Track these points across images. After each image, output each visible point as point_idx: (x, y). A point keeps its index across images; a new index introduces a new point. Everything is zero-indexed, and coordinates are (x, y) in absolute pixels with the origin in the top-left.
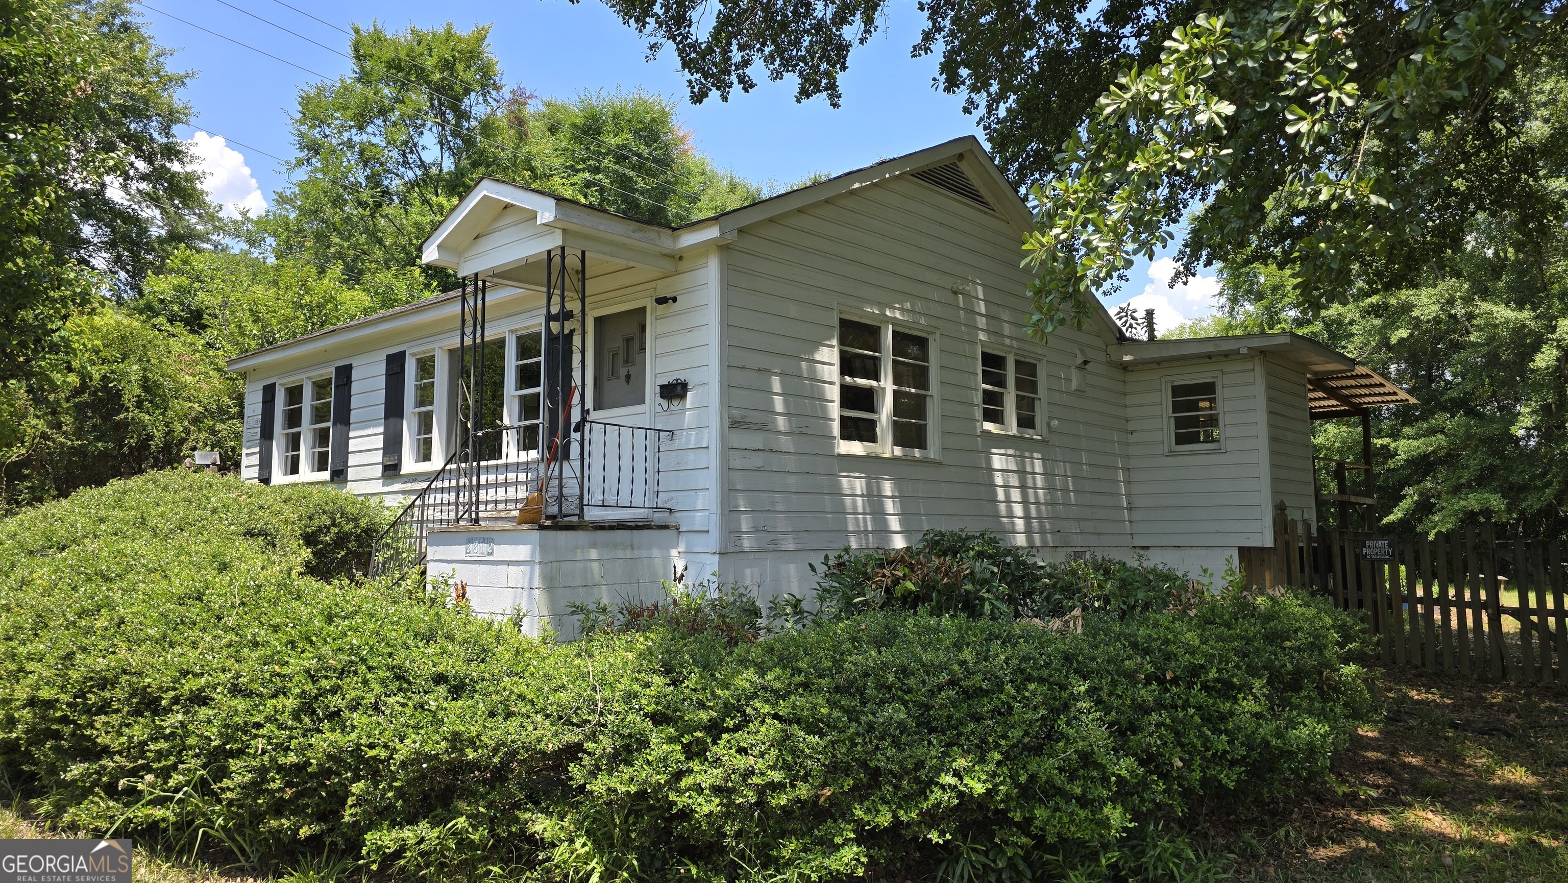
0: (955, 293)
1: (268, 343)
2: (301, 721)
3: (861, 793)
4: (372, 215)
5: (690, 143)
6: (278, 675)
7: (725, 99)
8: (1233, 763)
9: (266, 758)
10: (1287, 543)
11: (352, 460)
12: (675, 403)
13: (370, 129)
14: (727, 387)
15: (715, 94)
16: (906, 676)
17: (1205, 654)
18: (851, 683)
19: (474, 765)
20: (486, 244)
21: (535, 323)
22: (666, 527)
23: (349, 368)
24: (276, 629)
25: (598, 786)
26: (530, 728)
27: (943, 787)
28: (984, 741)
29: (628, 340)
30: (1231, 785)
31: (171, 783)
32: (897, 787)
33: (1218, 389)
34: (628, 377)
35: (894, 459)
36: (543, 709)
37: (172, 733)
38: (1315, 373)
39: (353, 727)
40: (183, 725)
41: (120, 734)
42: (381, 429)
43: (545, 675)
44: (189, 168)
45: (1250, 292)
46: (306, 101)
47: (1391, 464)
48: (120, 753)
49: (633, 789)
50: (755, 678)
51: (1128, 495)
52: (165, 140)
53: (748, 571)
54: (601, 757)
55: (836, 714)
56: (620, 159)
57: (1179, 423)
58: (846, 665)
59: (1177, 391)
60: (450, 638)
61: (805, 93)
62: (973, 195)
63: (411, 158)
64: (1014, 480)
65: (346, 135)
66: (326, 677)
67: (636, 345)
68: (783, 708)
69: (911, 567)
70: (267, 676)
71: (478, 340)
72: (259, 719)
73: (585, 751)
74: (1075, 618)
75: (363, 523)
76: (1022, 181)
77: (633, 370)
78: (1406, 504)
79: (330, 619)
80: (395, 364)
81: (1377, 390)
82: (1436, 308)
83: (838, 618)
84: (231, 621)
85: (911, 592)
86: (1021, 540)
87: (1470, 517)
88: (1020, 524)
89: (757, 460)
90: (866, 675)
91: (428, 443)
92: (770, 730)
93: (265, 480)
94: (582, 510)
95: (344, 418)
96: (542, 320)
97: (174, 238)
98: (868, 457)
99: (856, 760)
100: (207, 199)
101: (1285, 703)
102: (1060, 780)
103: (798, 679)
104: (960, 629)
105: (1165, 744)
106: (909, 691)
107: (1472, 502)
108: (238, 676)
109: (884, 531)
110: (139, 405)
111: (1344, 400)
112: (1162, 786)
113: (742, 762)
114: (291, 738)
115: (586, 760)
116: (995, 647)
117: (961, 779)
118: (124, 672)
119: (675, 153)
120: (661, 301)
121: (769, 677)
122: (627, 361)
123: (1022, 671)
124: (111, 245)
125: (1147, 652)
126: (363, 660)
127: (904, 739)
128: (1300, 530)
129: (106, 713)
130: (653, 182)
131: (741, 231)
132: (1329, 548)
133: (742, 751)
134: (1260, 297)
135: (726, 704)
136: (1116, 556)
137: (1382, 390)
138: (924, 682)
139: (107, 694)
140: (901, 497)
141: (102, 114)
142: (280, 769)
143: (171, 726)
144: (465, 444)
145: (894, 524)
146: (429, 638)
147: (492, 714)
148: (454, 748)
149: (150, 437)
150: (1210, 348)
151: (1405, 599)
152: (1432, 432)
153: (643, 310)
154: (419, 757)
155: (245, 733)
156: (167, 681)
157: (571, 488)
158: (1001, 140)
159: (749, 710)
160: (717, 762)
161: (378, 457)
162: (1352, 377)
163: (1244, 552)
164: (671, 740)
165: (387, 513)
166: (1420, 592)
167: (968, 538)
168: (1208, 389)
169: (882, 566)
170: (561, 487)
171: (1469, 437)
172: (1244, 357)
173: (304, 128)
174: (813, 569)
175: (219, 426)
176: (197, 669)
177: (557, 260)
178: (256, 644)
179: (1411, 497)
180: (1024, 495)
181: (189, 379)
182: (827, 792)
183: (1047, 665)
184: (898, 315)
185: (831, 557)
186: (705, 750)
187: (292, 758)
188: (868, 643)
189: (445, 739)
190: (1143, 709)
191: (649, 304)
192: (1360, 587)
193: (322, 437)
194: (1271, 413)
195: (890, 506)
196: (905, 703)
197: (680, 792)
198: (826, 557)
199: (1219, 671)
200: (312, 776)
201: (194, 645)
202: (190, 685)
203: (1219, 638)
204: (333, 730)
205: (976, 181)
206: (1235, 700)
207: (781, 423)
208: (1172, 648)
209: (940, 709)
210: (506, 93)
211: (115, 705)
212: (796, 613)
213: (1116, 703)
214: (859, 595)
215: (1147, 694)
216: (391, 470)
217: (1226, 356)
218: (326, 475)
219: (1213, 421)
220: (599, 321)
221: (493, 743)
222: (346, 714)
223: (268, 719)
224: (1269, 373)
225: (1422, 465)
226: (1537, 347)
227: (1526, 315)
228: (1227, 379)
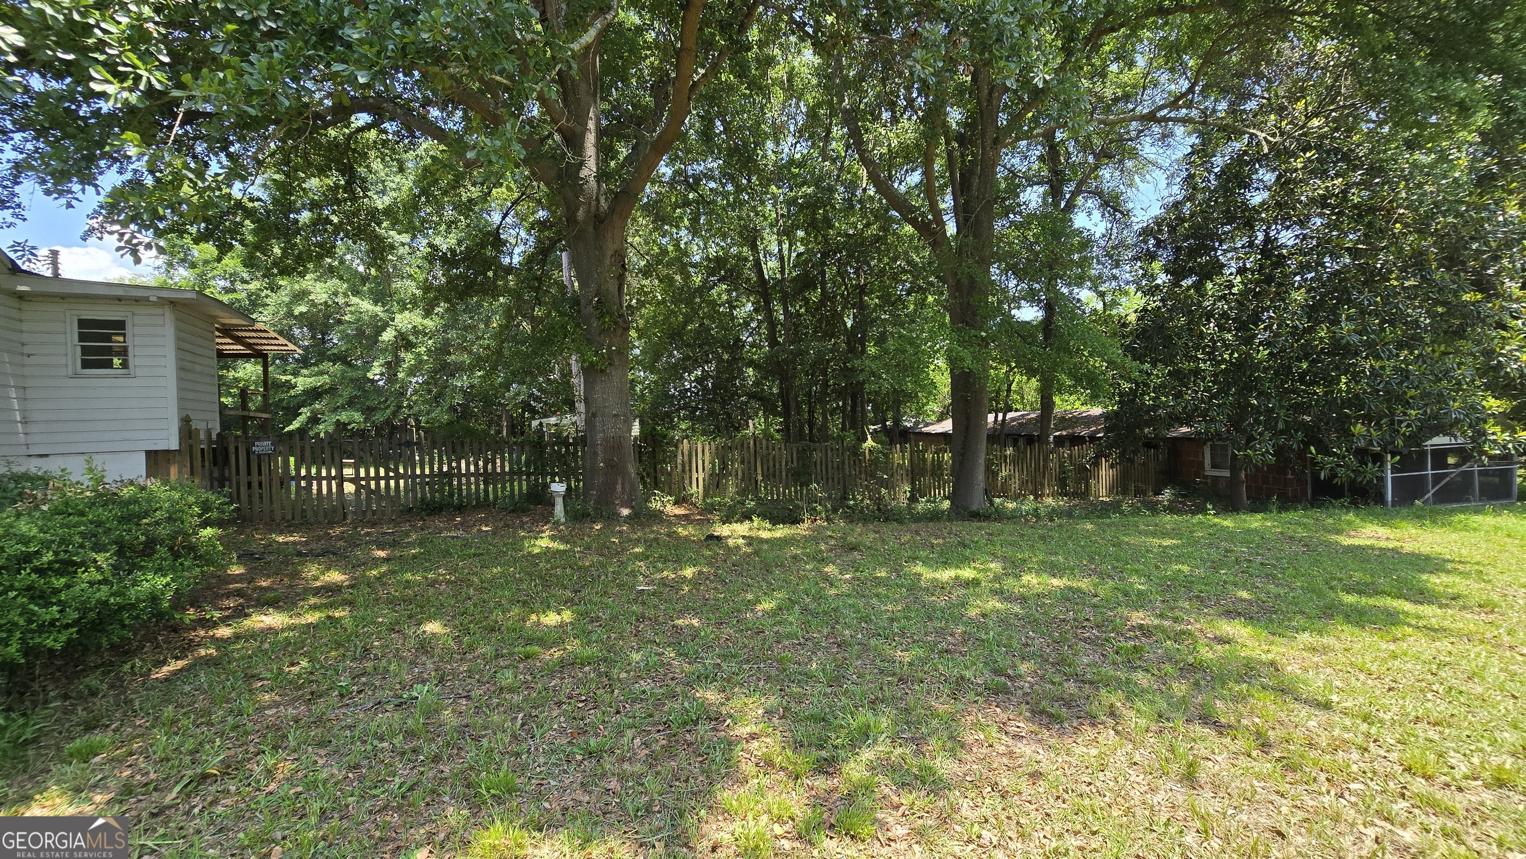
10: (191, 446)
33: (129, 326)
38: (223, 325)
45: (183, 261)
47: (292, 393)
51: (22, 411)
57: (86, 350)
59: (84, 323)
78: (301, 418)
81: (273, 342)
82: (325, 296)
87: (341, 426)
107: (344, 417)
111: (249, 346)
128: (202, 436)
132: (226, 449)
134: (193, 266)
137: (276, 342)
150: (120, 292)
151: (293, 478)
152: (321, 373)
162: (253, 331)
163: (152, 456)
166: (303, 472)
168: (120, 325)
171: (344, 378)
172: (154, 304)
179: (305, 414)
192: (249, 474)
194: (179, 349)
217: (137, 301)
219: (122, 352)
224: (178, 319)
225: (314, 394)
226: (383, 328)
227: (378, 309)
228: (137, 319)
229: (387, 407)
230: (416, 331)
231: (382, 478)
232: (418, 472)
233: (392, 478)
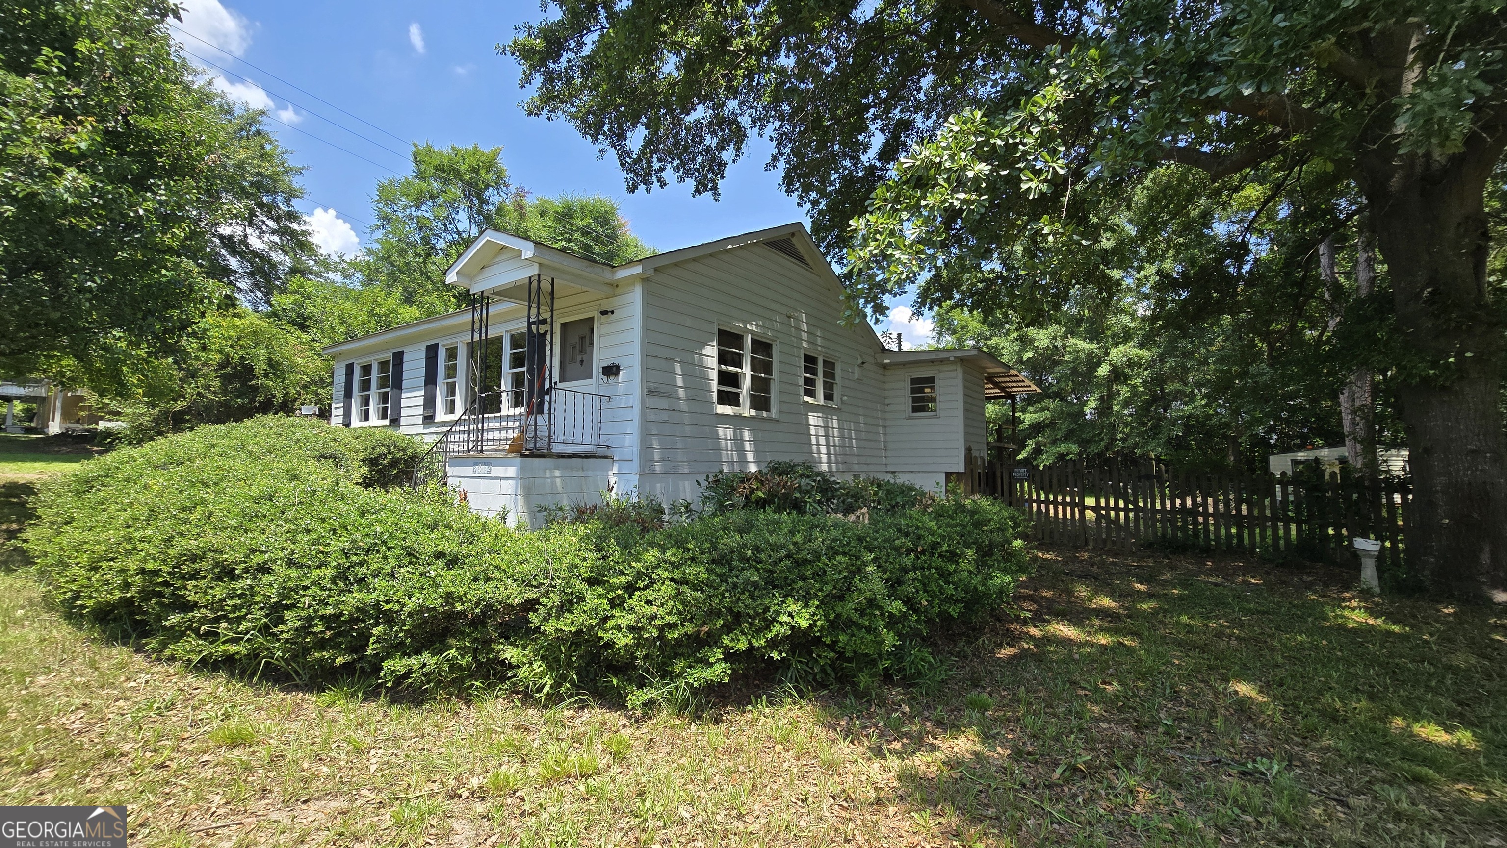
0: (789, 317)
1: (351, 337)
2: (337, 585)
3: (728, 629)
4: (424, 262)
5: (628, 227)
6: (322, 552)
7: (648, 192)
8: (957, 601)
9: (311, 610)
10: (972, 470)
11: (403, 412)
12: (612, 378)
13: (424, 208)
14: (646, 369)
15: (642, 187)
16: (759, 552)
17: (940, 536)
18: (723, 557)
19: (463, 614)
20: (488, 272)
21: (521, 326)
22: (606, 457)
23: (402, 353)
24: (323, 520)
25: (549, 628)
26: (502, 589)
27: (781, 624)
28: (808, 593)
29: (583, 338)
30: (956, 615)
31: (241, 628)
32: (751, 624)
33: (937, 381)
34: (582, 361)
35: (752, 417)
36: (513, 576)
37: (242, 594)
38: (989, 373)
39: (375, 589)
40: (251, 587)
41: (206, 593)
42: (422, 393)
43: (515, 553)
44: (304, 228)
45: (948, 329)
46: (382, 189)
47: (1021, 427)
48: (206, 607)
49: (573, 629)
50: (658, 555)
51: (885, 442)
52: (286, 209)
53: (658, 485)
54: (552, 608)
55: (713, 577)
56: (585, 234)
57: (915, 400)
58: (720, 546)
59: (914, 381)
60: (448, 527)
61: (698, 191)
62: (800, 259)
63: (450, 227)
64: (821, 432)
65: (408, 212)
66: (356, 554)
67: (588, 342)
68: (677, 574)
69: (762, 482)
70: (314, 553)
71: (483, 337)
72: (306, 583)
73: (540, 604)
74: (864, 514)
75: (409, 452)
76: (828, 253)
77: (585, 357)
78: (1028, 449)
79: (363, 514)
80: (432, 352)
81: (1019, 385)
82: (1048, 341)
83: (714, 515)
84: (290, 515)
85: (761, 498)
86: (824, 467)
87: (1061, 457)
88: (824, 458)
89: (665, 416)
90: (733, 552)
91: (453, 402)
92: (668, 589)
93: (347, 425)
94: (549, 445)
95: (398, 385)
96: (526, 324)
97: (293, 271)
98: (735, 415)
99: (724, 607)
100: (321, 251)
101: (984, 564)
102: (855, 616)
103: (686, 556)
104: (793, 522)
105: (917, 591)
106: (760, 562)
107: (1062, 448)
108: (293, 552)
109: (743, 461)
110: (266, 375)
111: (1003, 389)
112: (915, 617)
113: (649, 610)
114: (330, 596)
115: (542, 610)
116: (817, 533)
117: (793, 618)
118: (209, 550)
119: (619, 233)
120: (604, 313)
121: (668, 554)
122: (581, 352)
123: (832, 548)
124: (251, 274)
125: (906, 535)
126: (384, 542)
127: (757, 593)
128: (979, 462)
129: (196, 579)
130: (605, 249)
131: (656, 270)
132: (994, 473)
133: (648, 602)
134: (954, 332)
135: (638, 572)
136: (880, 476)
137: (1022, 384)
138: (770, 556)
139: (197, 566)
140: (755, 441)
141: (243, 189)
142: (322, 617)
143: (242, 588)
144: (474, 402)
145: (750, 457)
146: (433, 528)
147: (476, 579)
148: (447, 603)
149: (274, 396)
150: (933, 357)
152: (1043, 410)
153: (592, 319)
154: (422, 609)
155: (297, 593)
156: (240, 556)
157: (543, 432)
158: (817, 227)
159: (653, 576)
160: (632, 610)
161: (420, 410)
162: (1007, 376)
163: (948, 475)
164: (600, 596)
165: (426, 446)
167: (795, 465)
168: (931, 380)
169: (743, 482)
170: (536, 430)
171: (1062, 412)
172: (953, 363)
173: (381, 206)
174: (699, 484)
175: (320, 391)
176: (263, 548)
177: (535, 284)
178: (308, 531)
179: (1031, 444)
180: (827, 441)
181: (300, 360)
182: (706, 629)
183: (848, 543)
184: (754, 328)
185: (711, 476)
186: (624, 602)
187: (330, 611)
188: (734, 531)
189: (441, 597)
190: (906, 571)
191: (596, 314)
192: (1010, 495)
193: (384, 398)
194: (965, 395)
195: (747, 446)
196: (758, 570)
197: (607, 631)
198: (708, 477)
199: (949, 545)
200: (345, 622)
201: (263, 532)
202: (257, 559)
203: (948, 525)
204: (361, 591)
205: (802, 251)
206: (957, 563)
207: (681, 393)
208: (922, 532)
209: (780, 572)
210: (512, 189)
211: (203, 574)
212: (687, 512)
213: (890, 567)
214: (728, 500)
215: (908, 561)
216: (429, 419)
217: (942, 361)
218: (386, 422)
219: (933, 400)
220: (564, 325)
221: (475, 600)
222: (370, 580)
223: (314, 583)
224: (965, 372)
225: (1037, 428)
226: (1099, 364)
227: (1094, 346)
228: (942, 375)
229: (1102, 439)
230: (1131, 364)
231: (1122, 510)
232: (1158, 507)
233: (1131, 510)
